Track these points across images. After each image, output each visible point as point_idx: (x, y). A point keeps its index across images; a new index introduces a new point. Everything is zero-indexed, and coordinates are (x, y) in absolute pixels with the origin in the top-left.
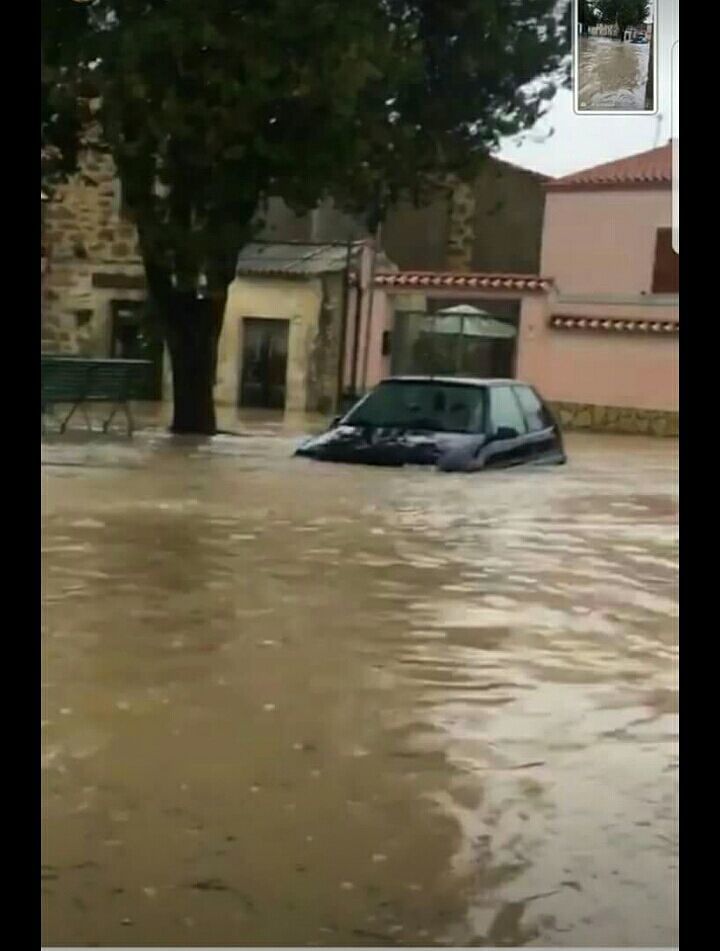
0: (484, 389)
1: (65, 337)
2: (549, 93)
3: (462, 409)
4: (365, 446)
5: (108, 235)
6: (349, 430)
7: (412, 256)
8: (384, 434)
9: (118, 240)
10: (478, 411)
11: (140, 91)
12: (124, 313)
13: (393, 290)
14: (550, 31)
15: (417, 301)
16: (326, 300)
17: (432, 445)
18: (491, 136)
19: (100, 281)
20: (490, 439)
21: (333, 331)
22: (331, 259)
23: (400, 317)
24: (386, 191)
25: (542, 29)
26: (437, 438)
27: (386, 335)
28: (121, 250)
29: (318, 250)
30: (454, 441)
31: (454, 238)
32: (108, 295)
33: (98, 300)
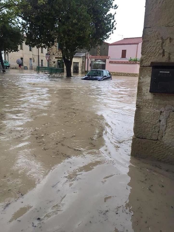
0: (103, 71)
1: (52, 65)
2: (110, 34)
3: (100, 73)
4: (89, 78)
5: (57, 52)
6: (87, 76)
7: (93, 54)
8: (91, 77)
9: (58, 53)
10: (102, 74)
11: (62, 35)
12: (59, 62)
13: (91, 58)
14: (110, 26)
15: (94, 60)
16: (83, 60)
17: (97, 78)
18: (103, 40)
19: (56, 58)
20: (104, 77)
21: (84, 64)
22: (83, 55)
23: (92, 62)
24: (91, 47)
25: (109, 26)
26: (97, 77)
27: (90, 64)
28: (58, 54)
29: (82, 53)
30: (99, 77)
31: (98, 51)
32: (57, 59)
33: (56, 60)
